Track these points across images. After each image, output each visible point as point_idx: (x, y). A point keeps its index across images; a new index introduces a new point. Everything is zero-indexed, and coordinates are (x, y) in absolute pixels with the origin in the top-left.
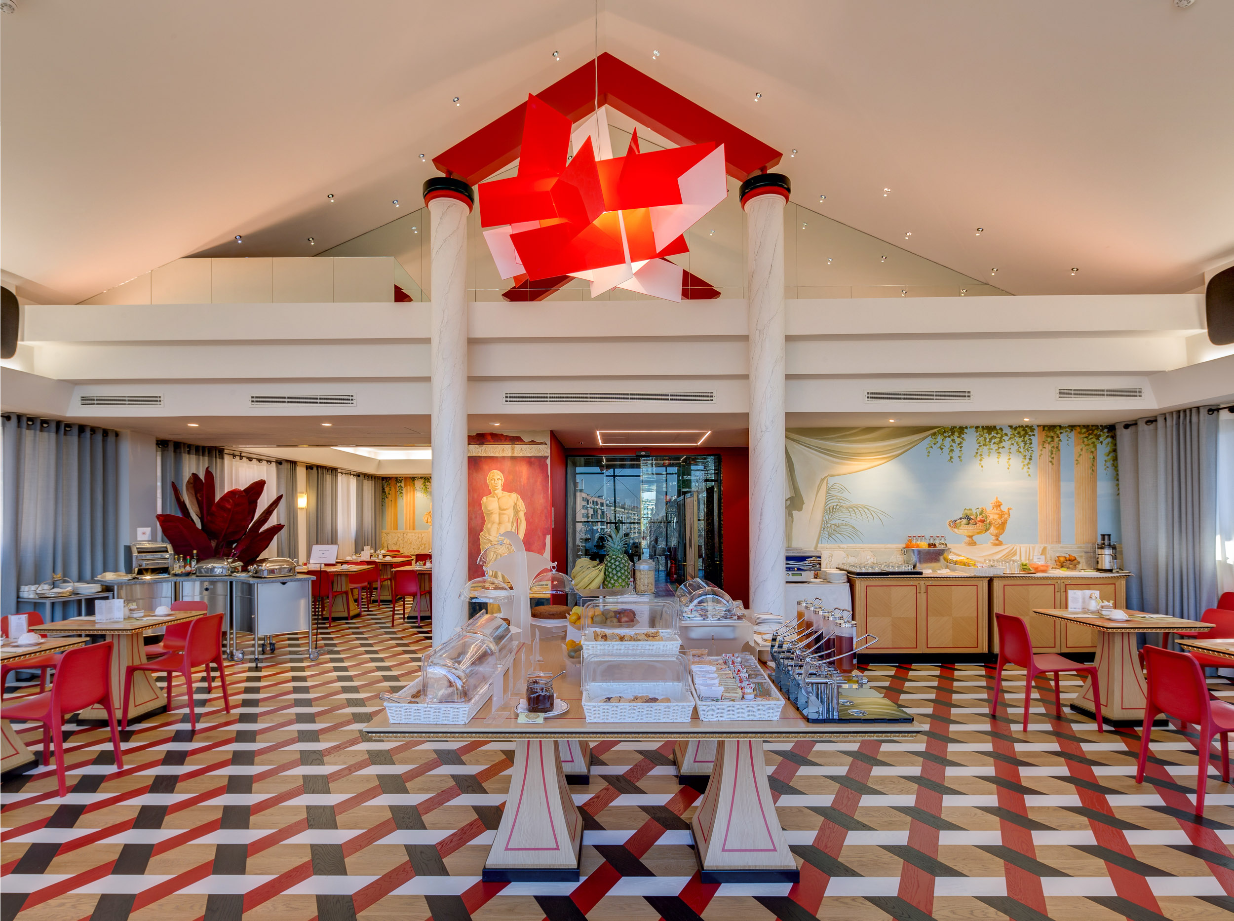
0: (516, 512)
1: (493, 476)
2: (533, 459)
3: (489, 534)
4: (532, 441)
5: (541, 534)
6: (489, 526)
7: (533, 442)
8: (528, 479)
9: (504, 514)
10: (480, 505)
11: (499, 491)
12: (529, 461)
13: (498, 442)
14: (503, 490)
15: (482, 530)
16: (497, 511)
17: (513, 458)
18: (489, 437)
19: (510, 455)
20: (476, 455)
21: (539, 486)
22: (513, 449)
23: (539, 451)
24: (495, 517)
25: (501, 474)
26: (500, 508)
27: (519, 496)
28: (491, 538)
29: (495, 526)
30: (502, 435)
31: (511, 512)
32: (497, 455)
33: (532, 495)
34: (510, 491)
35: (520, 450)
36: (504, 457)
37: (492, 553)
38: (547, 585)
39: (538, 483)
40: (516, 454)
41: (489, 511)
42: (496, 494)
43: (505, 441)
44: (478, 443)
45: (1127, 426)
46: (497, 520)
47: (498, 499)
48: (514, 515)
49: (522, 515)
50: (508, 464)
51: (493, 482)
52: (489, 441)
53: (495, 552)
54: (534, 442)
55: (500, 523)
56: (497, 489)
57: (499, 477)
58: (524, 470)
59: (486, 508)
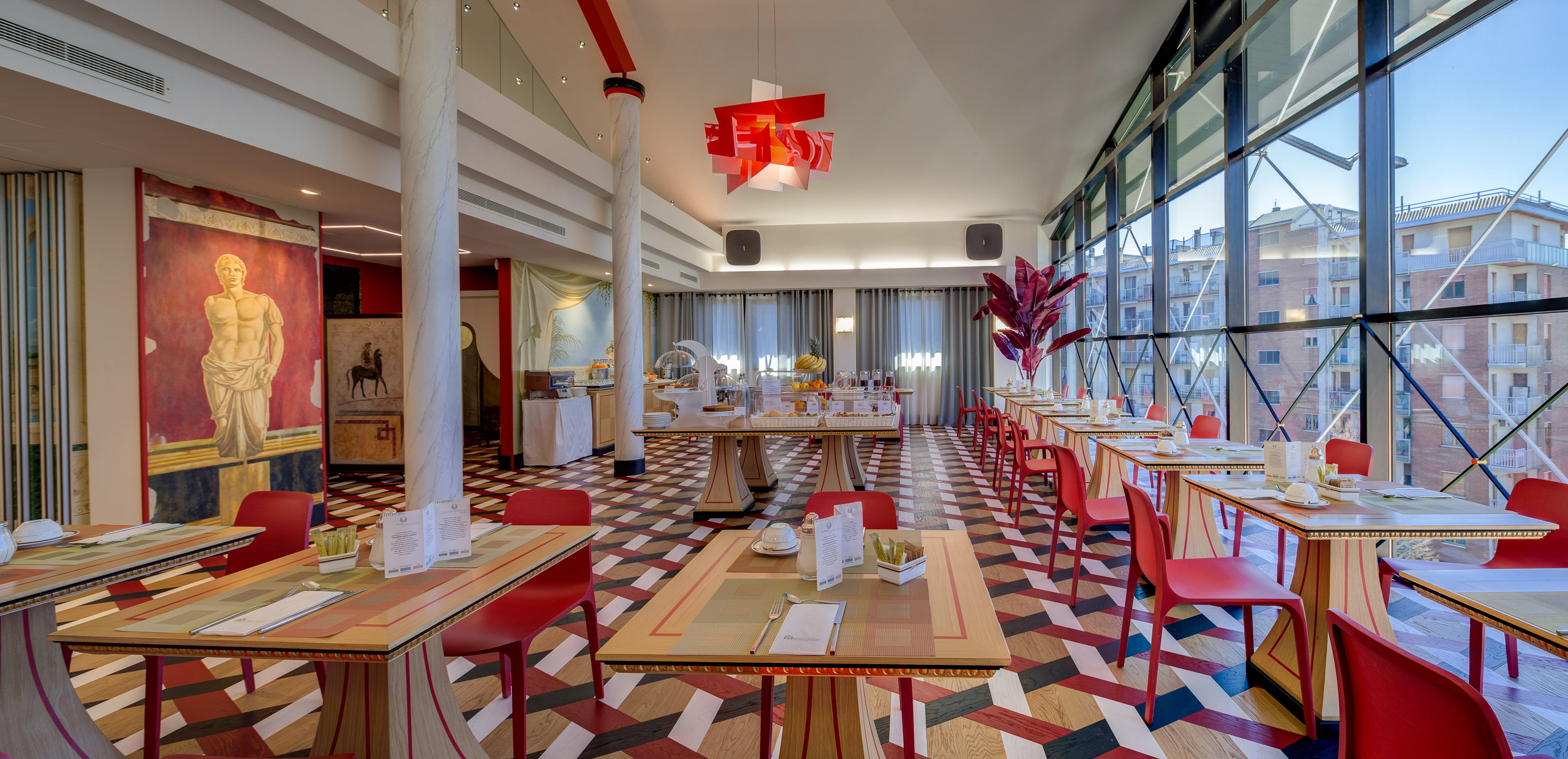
0: (268, 324)
1: (227, 263)
2: (294, 248)
3: (221, 358)
4: (293, 221)
5: (307, 359)
6: (220, 345)
7: (293, 223)
8: (287, 275)
9: (247, 327)
10: (202, 309)
11: (238, 289)
12: (289, 249)
13: (235, 209)
14: (245, 288)
15: (206, 352)
16: (235, 320)
17: (262, 241)
18: (219, 199)
19: (257, 234)
20: (194, 223)
21: (303, 289)
22: (262, 227)
23: (303, 237)
24: (232, 331)
25: (242, 263)
26: (240, 317)
27: (272, 301)
28: (224, 365)
29: (231, 346)
30: (243, 200)
31: (259, 324)
32: (234, 230)
33: (294, 301)
34: (258, 291)
35: (273, 231)
36: (246, 237)
37: (222, 390)
38: (315, 432)
39: (303, 284)
40: (267, 236)
41: (220, 320)
42: (232, 293)
43: (249, 210)
44: (197, 202)
45: (666, 296)
46: (235, 336)
47: (237, 302)
48: (265, 330)
49: (277, 329)
50: (253, 249)
51: (226, 272)
52: (219, 205)
53: (228, 388)
54: (295, 222)
55: (240, 341)
56: (234, 286)
57: (237, 266)
58: (281, 263)
59: (213, 314)
